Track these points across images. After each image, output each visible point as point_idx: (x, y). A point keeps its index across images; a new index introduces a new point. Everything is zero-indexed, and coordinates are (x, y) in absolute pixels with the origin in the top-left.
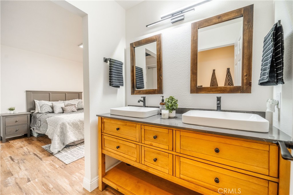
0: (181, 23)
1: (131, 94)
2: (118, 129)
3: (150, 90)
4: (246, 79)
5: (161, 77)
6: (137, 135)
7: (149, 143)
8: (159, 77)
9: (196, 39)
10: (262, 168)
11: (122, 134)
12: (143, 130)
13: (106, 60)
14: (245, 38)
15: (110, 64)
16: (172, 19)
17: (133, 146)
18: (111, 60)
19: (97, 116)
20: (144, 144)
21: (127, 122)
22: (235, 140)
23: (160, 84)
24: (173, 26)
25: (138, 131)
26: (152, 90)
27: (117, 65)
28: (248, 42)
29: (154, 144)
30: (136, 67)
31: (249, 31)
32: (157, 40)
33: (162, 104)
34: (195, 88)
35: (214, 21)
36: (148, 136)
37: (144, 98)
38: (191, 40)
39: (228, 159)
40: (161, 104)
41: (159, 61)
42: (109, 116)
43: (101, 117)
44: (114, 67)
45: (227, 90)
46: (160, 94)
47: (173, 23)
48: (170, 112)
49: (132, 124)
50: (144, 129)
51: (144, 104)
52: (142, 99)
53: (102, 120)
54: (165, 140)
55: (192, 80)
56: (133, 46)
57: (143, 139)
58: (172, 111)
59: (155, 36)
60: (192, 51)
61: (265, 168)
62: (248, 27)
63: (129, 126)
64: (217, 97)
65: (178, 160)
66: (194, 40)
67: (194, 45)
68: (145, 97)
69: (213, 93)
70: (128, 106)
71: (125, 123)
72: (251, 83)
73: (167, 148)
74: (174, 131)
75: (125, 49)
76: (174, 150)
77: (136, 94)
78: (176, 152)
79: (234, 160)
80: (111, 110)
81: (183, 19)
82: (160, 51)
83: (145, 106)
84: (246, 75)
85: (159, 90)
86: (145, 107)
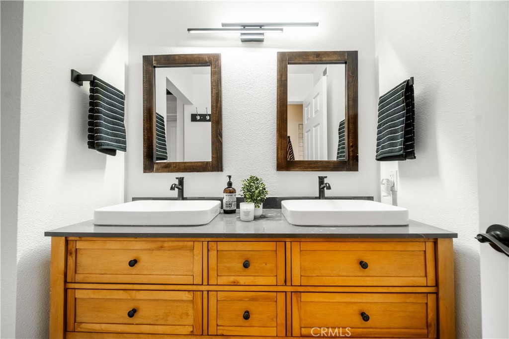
0: (258, 47)
1: (144, 172)
2: (133, 263)
3: (196, 164)
4: (352, 151)
5: (221, 137)
6: (197, 268)
7: (232, 279)
8: (217, 136)
9: (284, 81)
10: (419, 277)
11: (145, 273)
12: (213, 254)
13: (77, 79)
14: (350, 93)
15: (92, 90)
16: (242, 34)
17: (184, 298)
18: (94, 81)
19: (47, 234)
20: (217, 285)
21: (166, 239)
22: (386, 243)
23: (217, 152)
24: (244, 47)
25: (198, 258)
26: (200, 164)
27: (111, 98)
28: (353, 100)
29: (242, 280)
30: (157, 114)
31: (354, 85)
32: (211, 63)
33: (228, 192)
34: (285, 161)
35: (311, 58)
36: (227, 265)
37: (181, 181)
38: (278, 80)
39: (378, 275)
40: (225, 191)
41: (217, 106)
42: (91, 230)
43: (66, 238)
44: (104, 102)
45: (331, 166)
46: (218, 171)
47: (244, 41)
48: (256, 207)
49: (181, 244)
50: (217, 251)
51: (181, 194)
52: (177, 182)
53: (70, 247)
54: (269, 266)
55: (279, 148)
56: (151, 64)
57: (213, 274)
58: (259, 205)
59: (209, 55)
60: (279, 98)
61: (421, 277)
62: (352, 80)
63: (169, 250)
64: (319, 177)
65: (297, 300)
66: (282, 81)
67: (282, 89)
68: (183, 178)
69: (312, 171)
70: (134, 199)
71: (159, 244)
72: (358, 156)
73: (272, 280)
74: (288, 244)
75: (126, 65)
76: (288, 283)
77: (158, 171)
78: (292, 285)
79: (386, 275)
80: (98, 214)
81: (261, 41)
82: (218, 86)
83: (181, 197)
84: (352, 146)
85: (216, 165)
86: (184, 199)
